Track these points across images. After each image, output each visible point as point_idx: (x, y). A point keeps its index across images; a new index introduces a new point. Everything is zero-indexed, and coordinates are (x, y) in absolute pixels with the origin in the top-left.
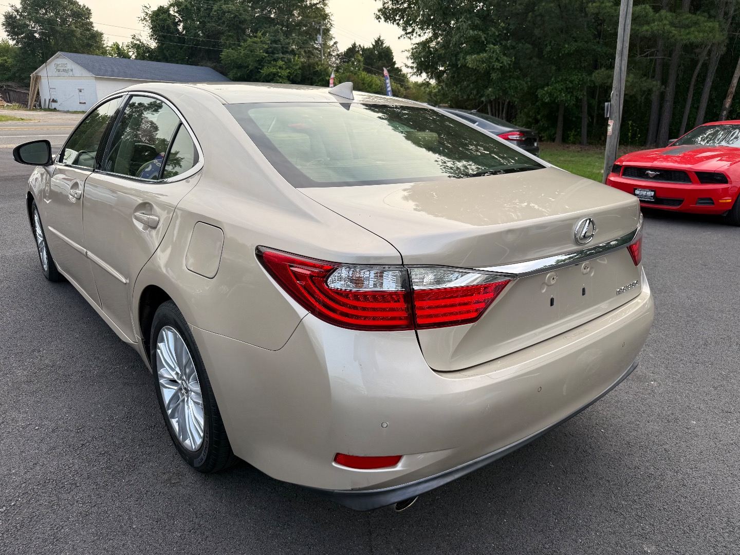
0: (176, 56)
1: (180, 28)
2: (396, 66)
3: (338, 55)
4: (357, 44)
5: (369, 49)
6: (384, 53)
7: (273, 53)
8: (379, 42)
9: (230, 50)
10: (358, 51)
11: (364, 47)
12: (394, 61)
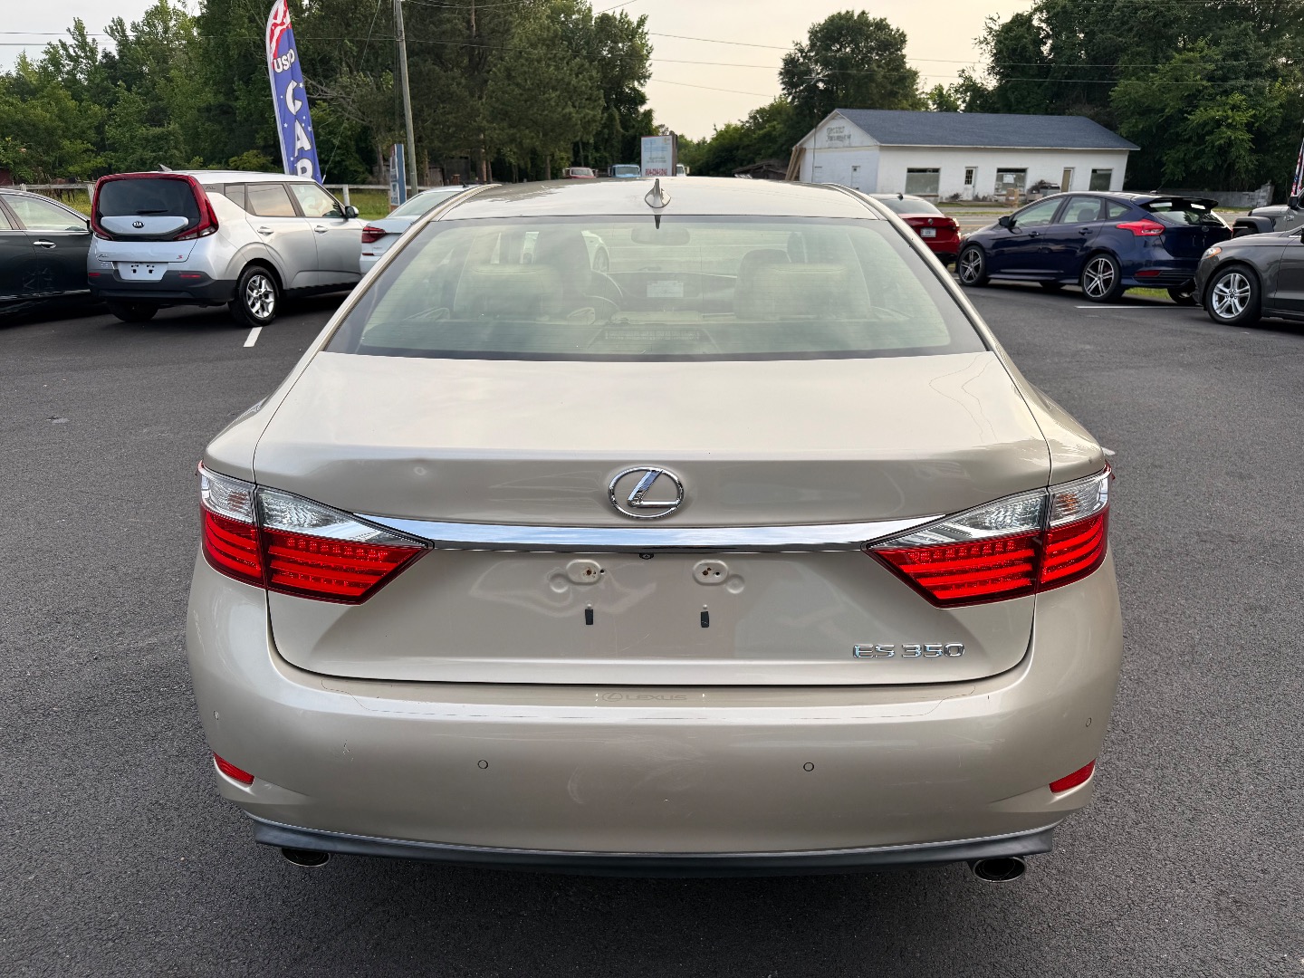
0: (1028, 100)
1: (1045, 49)
7: (1225, 79)
9: (1133, 81)
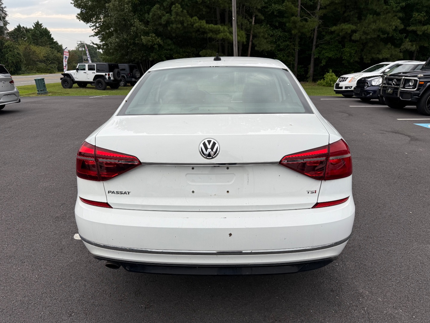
2: (54, 41)
3: (8, 33)
4: (22, 26)
5: (30, 30)
6: (44, 32)
8: (38, 25)
10: (23, 31)
11: (27, 28)
12: (52, 37)
